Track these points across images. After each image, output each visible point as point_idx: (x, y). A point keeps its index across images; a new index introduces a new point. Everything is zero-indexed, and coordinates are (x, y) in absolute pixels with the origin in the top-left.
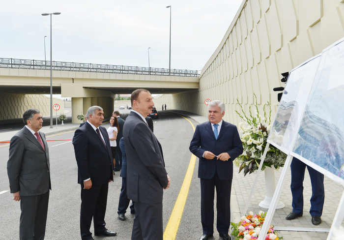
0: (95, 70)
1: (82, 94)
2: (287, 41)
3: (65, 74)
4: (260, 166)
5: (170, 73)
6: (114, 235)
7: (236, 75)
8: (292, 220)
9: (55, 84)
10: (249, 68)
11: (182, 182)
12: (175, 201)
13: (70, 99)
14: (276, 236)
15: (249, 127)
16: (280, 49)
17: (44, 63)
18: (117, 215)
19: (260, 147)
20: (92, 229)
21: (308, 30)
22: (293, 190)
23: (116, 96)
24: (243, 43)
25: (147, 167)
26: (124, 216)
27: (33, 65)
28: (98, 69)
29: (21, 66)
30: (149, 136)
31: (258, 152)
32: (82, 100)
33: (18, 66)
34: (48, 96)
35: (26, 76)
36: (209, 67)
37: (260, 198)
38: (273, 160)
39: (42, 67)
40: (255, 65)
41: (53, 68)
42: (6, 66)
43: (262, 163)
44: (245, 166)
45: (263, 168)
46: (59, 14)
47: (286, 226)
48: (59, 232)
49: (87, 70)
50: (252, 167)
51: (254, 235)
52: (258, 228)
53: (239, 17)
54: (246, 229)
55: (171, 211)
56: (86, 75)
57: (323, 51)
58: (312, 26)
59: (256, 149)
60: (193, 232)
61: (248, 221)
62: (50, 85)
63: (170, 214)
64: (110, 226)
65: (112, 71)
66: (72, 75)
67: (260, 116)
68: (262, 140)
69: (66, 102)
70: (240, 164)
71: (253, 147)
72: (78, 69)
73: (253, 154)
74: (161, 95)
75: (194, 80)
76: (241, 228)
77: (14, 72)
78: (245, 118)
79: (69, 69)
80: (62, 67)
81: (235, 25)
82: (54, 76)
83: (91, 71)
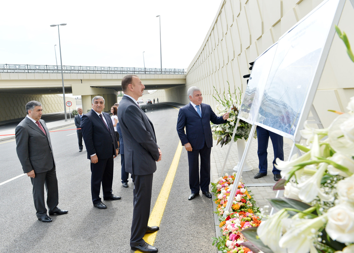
0: (100, 72)
1: (90, 92)
2: (254, 40)
3: (74, 76)
4: (233, 137)
5: (161, 72)
6: (119, 199)
7: (215, 70)
8: (259, 179)
9: (67, 85)
10: (225, 64)
11: (173, 156)
12: (168, 170)
13: (80, 97)
14: (245, 190)
15: (224, 108)
16: (249, 47)
17: (56, 68)
18: (121, 184)
19: (232, 123)
20: (101, 195)
21: (271, 30)
22: (259, 155)
23: (119, 93)
24: (220, 44)
25: (140, 144)
26: (126, 184)
27: (46, 70)
28: (102, 71)
29: (36, 71)
30: (140, 117)
31: (231, 127)
32: (90, 97)
33: (33, 71)
34: (62, 95)
35: (41, 79)
36: (193, 65)
37: (234, 164)
38: (243, 133)
39: (55, 71)
40: (230, 61)
41: (64, 71)
42: (23, 71)
43: (234, 135)
44: (222, 139)
45: (235, 140)
46: (65, 24)
47: (254, 183)
48: (74, 199)
49: (93, 72)
50: (227, 139)
51: (228, 190)
52: (231, 185)
53: (216, 22)
54: (223, 187)
55: (165, 178)
56: (92, 76)
57: (280, 38)
58: (274, 26)
59: (230, 125)
60: (182, 193)
61: (224, 180)
62: (62, 86)
63: (164, 181)
64: (116, 192)
65: (113, 72)
66: (80, 77)
67: (232, 99)
68: (234, 118)
69: (77, 100)
70: (218, 138)
71: (227, 124)
72: (85, 72)
73: (227, 129)
74: (155, 90)
75: (181, 77)
76: (219, 186)
77: (30, 76)
78: (220, 102)
79: (77, 72)
80: (72, 70)
81: (213, 29)
82: (65, 78)
83: (96, 73)
